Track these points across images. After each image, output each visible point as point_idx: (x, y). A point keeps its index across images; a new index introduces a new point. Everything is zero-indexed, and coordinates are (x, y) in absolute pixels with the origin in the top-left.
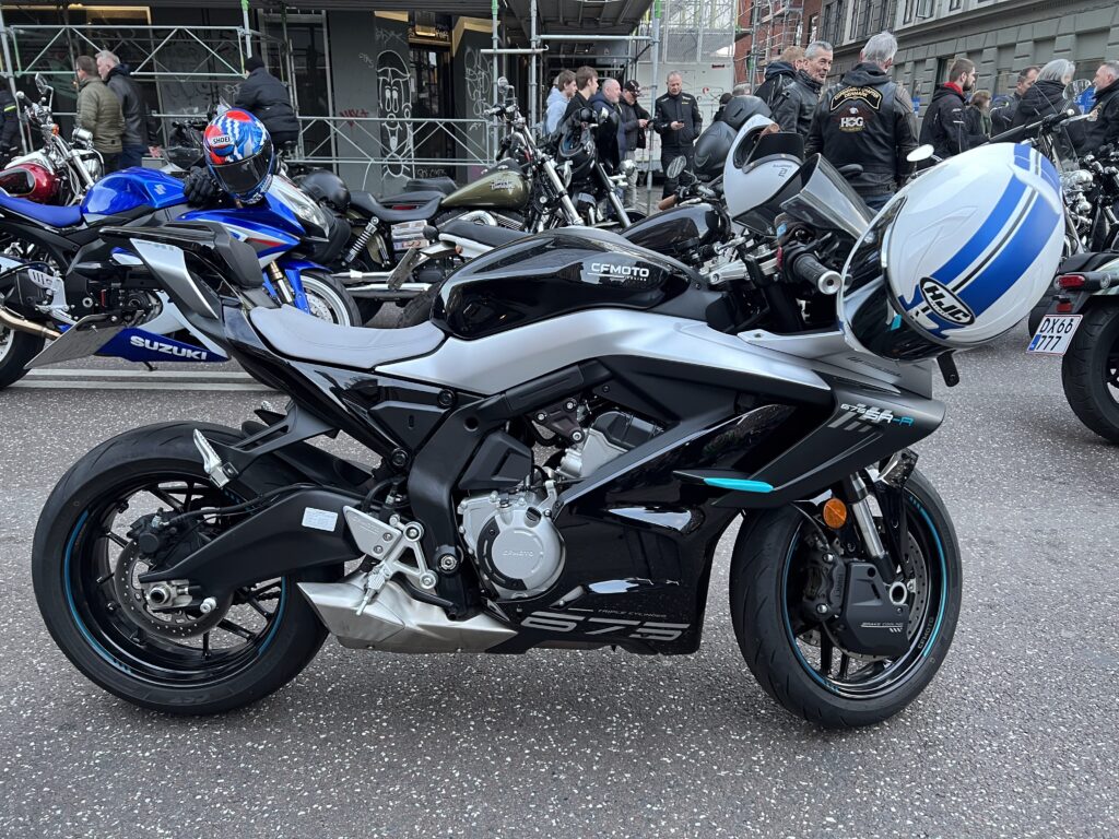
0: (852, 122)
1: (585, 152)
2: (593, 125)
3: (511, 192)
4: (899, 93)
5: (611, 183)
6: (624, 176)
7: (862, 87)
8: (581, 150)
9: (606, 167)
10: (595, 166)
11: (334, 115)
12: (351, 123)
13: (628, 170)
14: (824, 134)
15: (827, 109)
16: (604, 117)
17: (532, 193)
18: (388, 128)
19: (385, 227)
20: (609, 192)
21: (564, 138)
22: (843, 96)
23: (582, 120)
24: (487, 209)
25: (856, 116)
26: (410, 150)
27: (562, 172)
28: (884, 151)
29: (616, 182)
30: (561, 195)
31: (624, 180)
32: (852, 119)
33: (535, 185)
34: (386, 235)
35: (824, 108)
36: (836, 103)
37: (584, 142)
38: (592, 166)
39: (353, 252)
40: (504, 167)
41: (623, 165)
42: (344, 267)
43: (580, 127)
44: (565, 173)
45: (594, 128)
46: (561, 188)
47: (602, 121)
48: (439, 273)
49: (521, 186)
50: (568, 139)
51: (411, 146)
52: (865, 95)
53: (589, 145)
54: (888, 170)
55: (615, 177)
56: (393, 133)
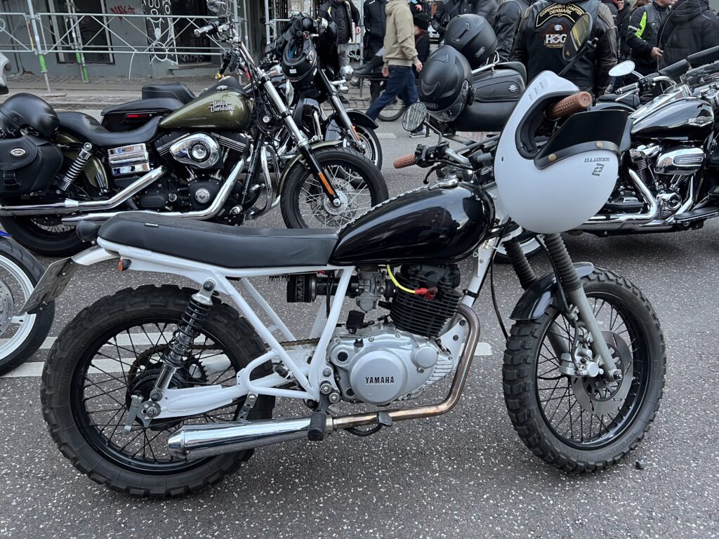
0: (556, 39)
1: (308, 61)
2: (314, 35)
3: (231, 113)
4: (601, 9)
5: (333, 88)
6: (344, 81)
7: (566, 5)
8: (303, 59)
9: (328, 73)
10: (318, 72)
11: (106, 13)
12: (121, 18)
13: (347, 75)
14: (529, 49)
15: (532, 25)
16: (323, 27)
17: (255, 113)
18: (152, 20)
19: (101, 151)
20: (331, 95)
21: (287, 47)
22: (548, 13)
23: (304, 29)
24: (207, 131)
25: (560, 32)
26: (172, 39)
27: (284, 90)
28: (586, 66)
29: (337, 87)
30: (284, 115)
31: (344, 84)
32: (556, 35)
33: (257, 104)
34: (103, 159)
35: (530, 24)
36: (541, 19)
37: (306, 52)
38: (314, 74)
39: (68, 181)
40: (223, 87)
41: (342, 70)
42: (59, 196)
43: (302, 37)
44: (287, 92)
45: (315, 37)
46: (283, 108)
47: (322, 31)
48: (161, 198)
49: (241, 106)
50: (291, 48)
51: (173, 36)
52: (570, 12)
53: (312, 54)
54: (588, 83)
55: (336, 83)
56: (157, 26)
